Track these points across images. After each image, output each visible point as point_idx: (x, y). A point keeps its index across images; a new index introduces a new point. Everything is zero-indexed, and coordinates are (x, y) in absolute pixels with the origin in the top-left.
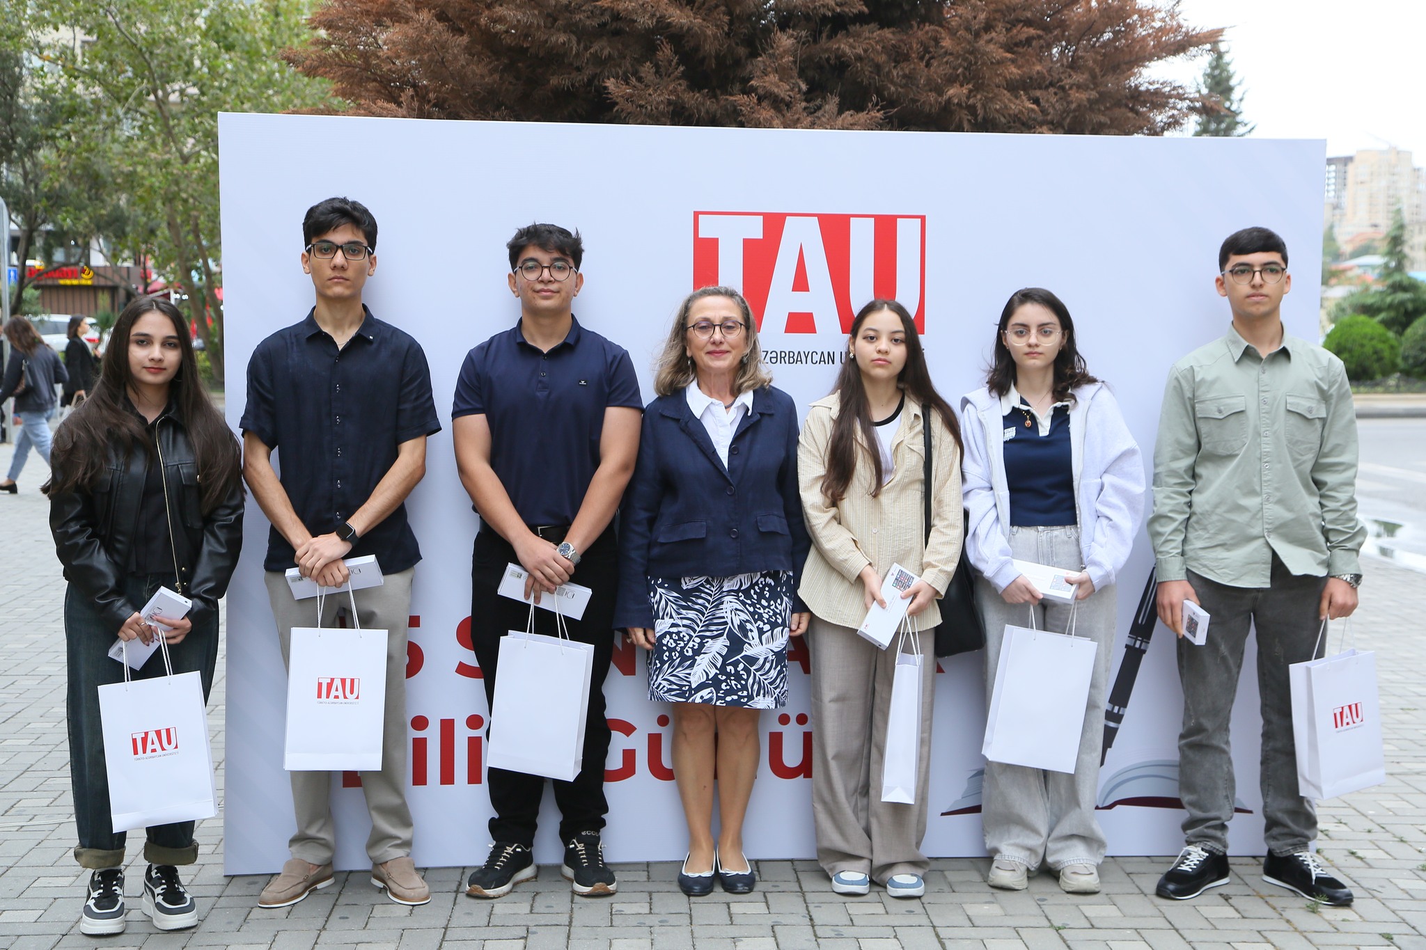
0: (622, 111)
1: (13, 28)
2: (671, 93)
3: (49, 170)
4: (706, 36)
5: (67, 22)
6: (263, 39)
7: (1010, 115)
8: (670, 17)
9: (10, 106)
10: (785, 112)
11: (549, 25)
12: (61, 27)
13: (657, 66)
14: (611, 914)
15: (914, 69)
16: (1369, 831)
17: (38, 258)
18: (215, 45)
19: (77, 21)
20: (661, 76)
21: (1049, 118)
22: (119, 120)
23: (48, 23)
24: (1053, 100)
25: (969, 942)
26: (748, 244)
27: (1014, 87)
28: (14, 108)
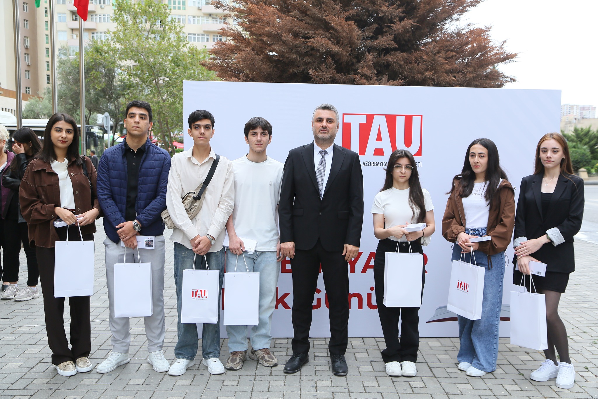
0: (315, 80)
1: (113, 60)
2: (331, 74)
3: (123, 105)
4: (343, 55)
5: (129, 58)
6: (189, 63)
7: (446, 82)
8: (331, 49)
9: (111, 85)
10: (370, 81)
11: (290, 52)
12: (127, 60)
13: (326, 65)
14: (314, 357)
15: (413, 66)
16: (573, 329)
17: (118, 132)
18: (174, 65)
19: (132, 58)
20: (328, 68)
21: (459, 83)
22: (144, 89)
23: (123, 59)
24: (461, 77)
25: (440, 369)
26: (361, 125)
27: (448, 72)
28: (112, 85)
